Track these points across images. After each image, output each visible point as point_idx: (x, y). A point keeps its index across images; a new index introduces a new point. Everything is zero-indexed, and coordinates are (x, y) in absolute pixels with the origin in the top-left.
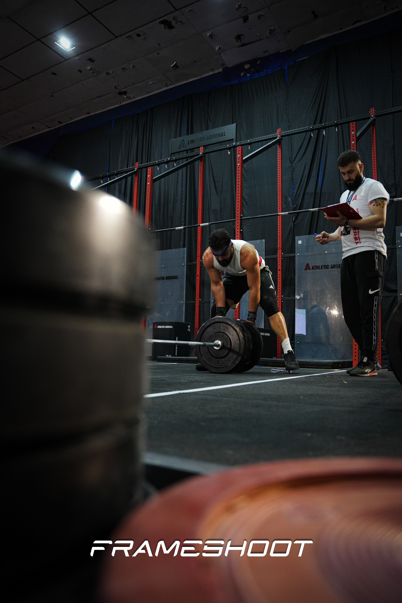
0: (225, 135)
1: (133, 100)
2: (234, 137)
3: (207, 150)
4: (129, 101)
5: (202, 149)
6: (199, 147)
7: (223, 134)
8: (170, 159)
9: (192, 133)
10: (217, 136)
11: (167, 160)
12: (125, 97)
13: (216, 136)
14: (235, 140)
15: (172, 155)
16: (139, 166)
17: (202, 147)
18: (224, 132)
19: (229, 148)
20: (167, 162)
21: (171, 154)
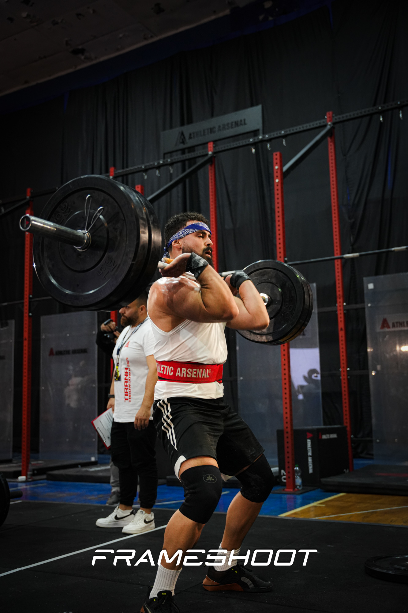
0: (245, 124)
1: (94, 62)
2: (259, 126)
3: (221, 147)
4: (88, 64)
5: (211, 145)
6: (207, 143)
7: (242, 123)
8: (164, 162)
9: (190, 122)
10: (234, 126)
11: (159, 163)
12: (83, 57)
13: (232, 125)
14: (261, 132)
15: (166, 156)
16: (115, 174)
17: (212, 143)
18: (244, 120)
19: (254, 144)
20: (159, 167)
21: (165, 154)
